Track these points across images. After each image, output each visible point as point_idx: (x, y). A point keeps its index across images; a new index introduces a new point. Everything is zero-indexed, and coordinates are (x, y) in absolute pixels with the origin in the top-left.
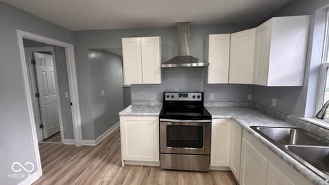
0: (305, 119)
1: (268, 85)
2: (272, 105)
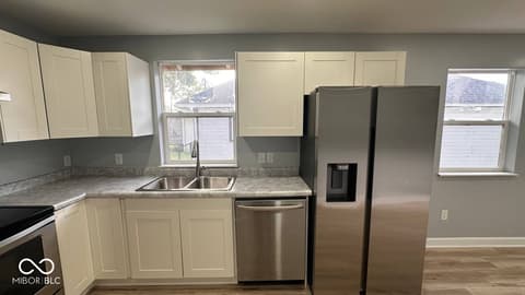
0: (163, 166)
1: (135, 135)
2: (117, 162)
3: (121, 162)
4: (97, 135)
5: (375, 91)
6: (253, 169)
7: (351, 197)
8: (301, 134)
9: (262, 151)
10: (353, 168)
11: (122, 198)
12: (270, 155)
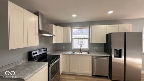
0: (73, 49)
3: (64, 48)
4: (63, 42)
5: (125, 33)
6: (93, 50)
7: (120, 57)
8: (106, 42)
9: (95, 46)
11: (69, 55)
12: (97, 47)
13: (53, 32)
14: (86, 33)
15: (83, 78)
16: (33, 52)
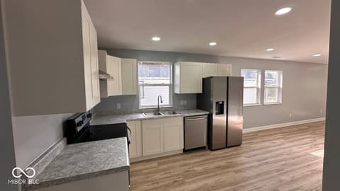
3: (120, 108)
4: (121, 94)
5: (228, 78)
6: (179, 108)
7: (222, 112)
8: (201, 92)
9: (182, 100)
10: (223, 102)
11: (141, 120)
12: (185, 101)
13: (106, 70)
14: (165, 74)
15: (171, 159)
16: (77, 121)
